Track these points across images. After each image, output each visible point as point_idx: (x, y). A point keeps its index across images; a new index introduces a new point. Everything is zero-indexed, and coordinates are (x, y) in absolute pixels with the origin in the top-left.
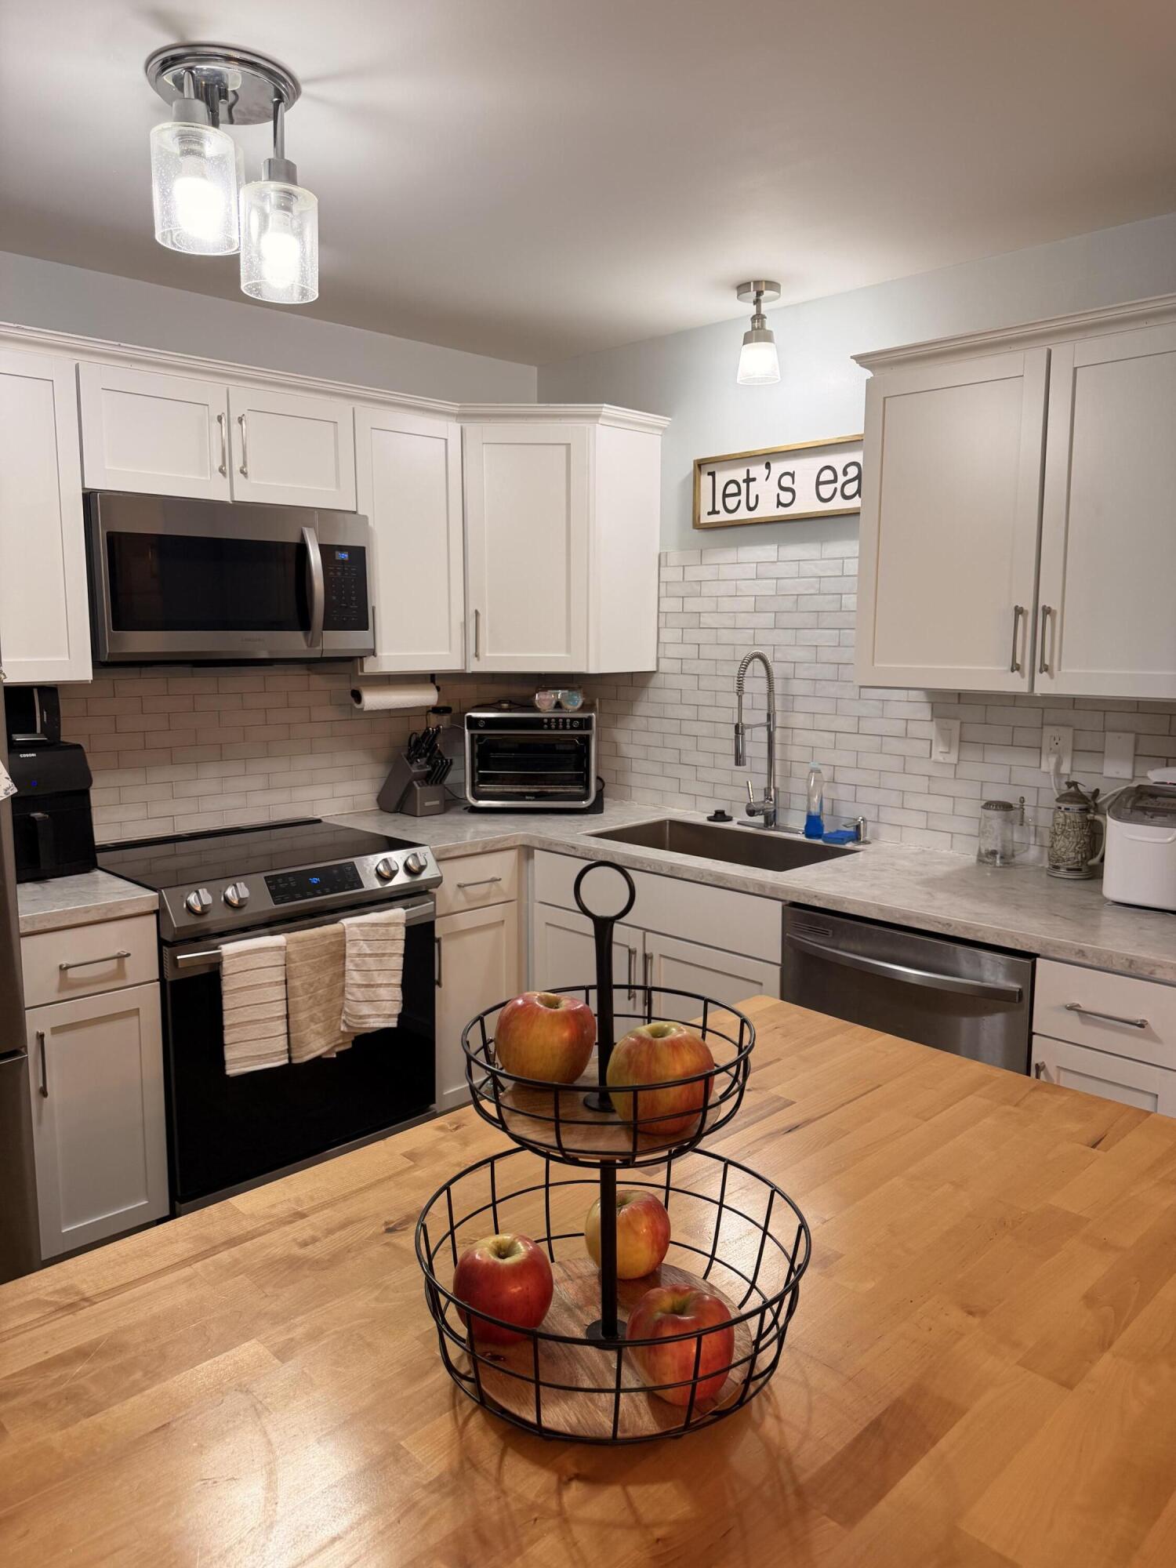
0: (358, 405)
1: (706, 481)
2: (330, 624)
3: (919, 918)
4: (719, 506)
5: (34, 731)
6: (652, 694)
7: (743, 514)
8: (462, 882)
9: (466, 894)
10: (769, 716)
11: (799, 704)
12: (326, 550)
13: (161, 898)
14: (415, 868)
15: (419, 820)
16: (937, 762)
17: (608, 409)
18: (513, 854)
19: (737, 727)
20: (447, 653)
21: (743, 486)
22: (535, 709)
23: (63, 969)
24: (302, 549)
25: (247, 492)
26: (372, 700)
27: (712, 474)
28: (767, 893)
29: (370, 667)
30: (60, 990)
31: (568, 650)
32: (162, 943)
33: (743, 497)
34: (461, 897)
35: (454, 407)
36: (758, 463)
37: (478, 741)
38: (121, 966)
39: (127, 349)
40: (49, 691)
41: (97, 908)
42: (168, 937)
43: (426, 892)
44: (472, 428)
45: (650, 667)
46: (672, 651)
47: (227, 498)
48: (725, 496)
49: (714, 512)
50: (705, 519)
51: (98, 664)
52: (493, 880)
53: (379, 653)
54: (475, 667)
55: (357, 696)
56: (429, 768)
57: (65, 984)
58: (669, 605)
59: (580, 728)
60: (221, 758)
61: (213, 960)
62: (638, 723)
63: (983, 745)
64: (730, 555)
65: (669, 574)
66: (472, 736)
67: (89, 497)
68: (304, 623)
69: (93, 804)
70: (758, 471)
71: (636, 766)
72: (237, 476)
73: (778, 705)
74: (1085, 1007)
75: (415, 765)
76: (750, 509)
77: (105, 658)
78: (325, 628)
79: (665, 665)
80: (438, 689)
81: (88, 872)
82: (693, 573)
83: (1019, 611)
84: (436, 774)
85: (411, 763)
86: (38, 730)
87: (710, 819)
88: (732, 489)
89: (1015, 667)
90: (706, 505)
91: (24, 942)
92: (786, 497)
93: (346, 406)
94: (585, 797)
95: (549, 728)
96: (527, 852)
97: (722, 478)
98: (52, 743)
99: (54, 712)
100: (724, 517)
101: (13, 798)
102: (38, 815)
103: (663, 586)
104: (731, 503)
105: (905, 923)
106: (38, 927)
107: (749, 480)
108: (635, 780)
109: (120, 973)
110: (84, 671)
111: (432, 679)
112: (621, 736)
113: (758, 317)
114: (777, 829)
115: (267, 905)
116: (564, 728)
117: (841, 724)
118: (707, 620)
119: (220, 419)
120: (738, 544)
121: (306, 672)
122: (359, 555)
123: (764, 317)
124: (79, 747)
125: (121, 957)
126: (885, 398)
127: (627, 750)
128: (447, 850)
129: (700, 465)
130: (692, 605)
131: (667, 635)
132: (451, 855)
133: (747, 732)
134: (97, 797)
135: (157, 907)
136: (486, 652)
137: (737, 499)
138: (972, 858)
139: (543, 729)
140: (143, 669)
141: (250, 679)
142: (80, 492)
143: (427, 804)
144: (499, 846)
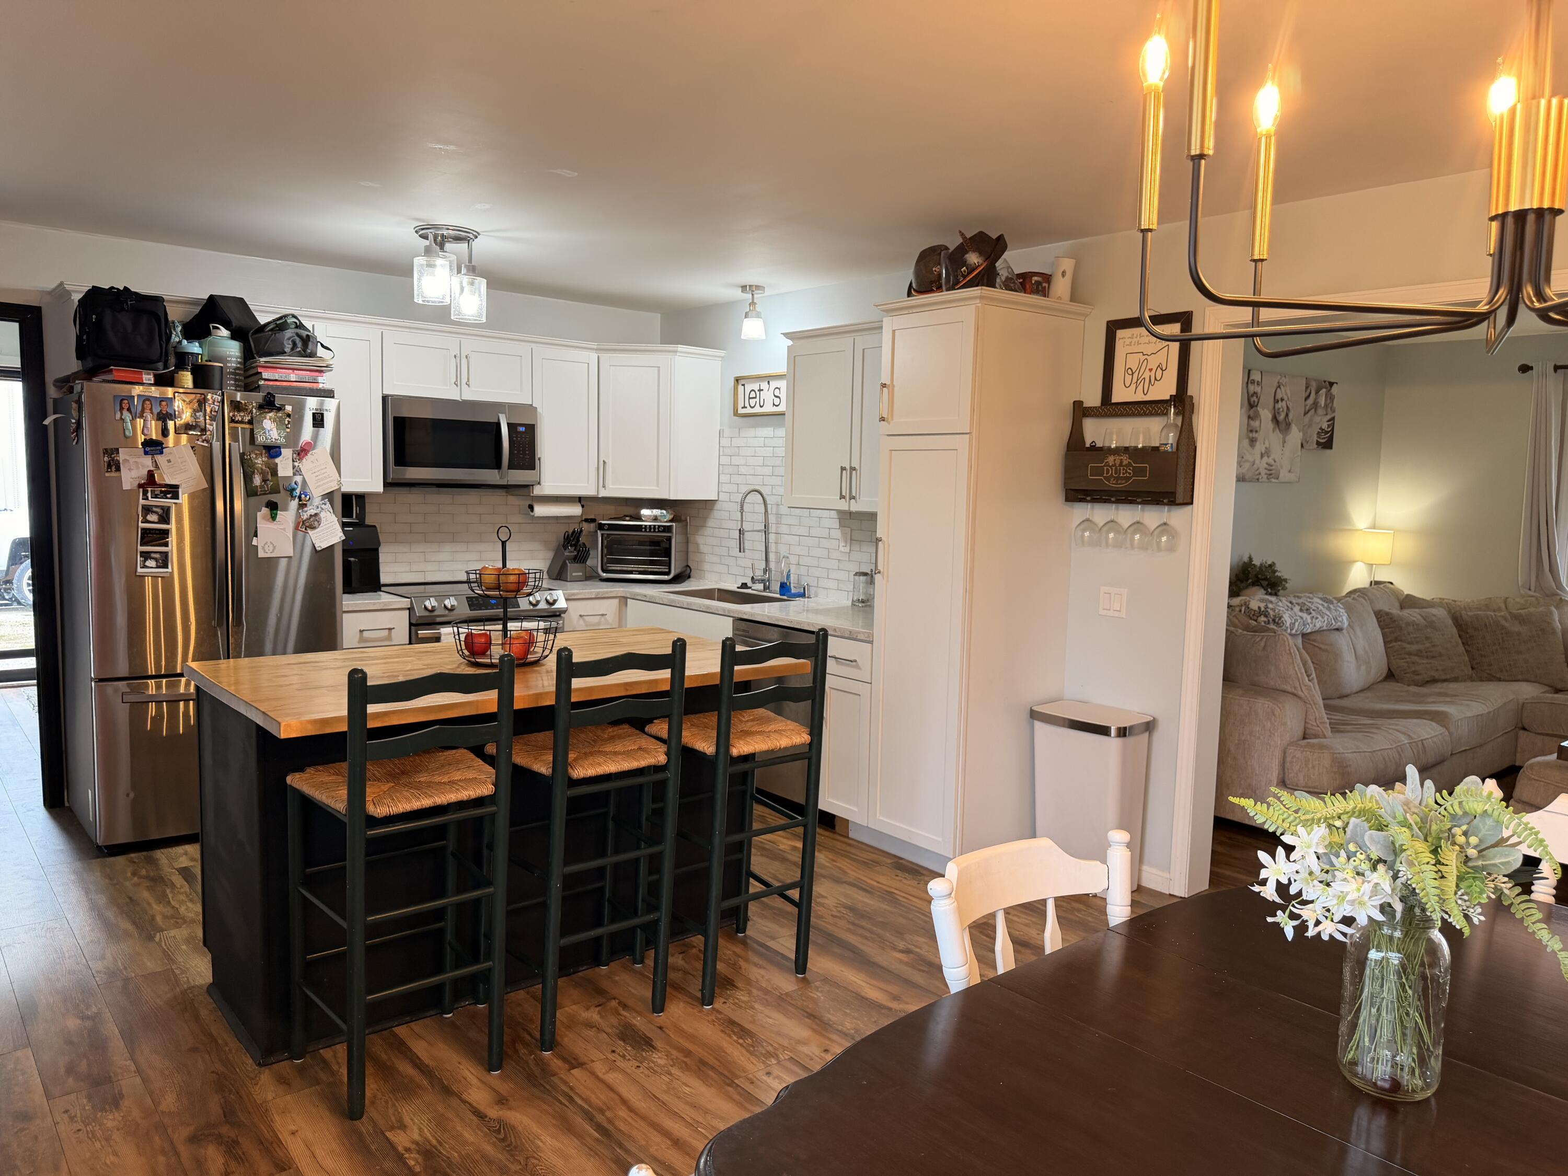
0: (534, 346)
1: (741, 388)
2: (511, 466)
3: (782, 620)
4: (747, 405)
5: (351, 516)
6: (716, 514)
7: (757, 410)
8: (582, 614)
9: (584, 621)
10: (765, 526)
11: (784, 520)
12: (511, 426)
13: (411, 601)
14: (551, 601)
15: (569, 584)
16: (841, 552)
17: (681, 348)
18: (616, 601)
19: (740, 530)
20: (586, 485)
21: (758, 393)
22: (639, 518)
23: (361, 631)
24: (498, 425)
25: (469, 395)
26: (540, 510)
27: (743, 385)
28: (726, 614)
29: (537, 491)
30: (359, 642)
31: (658, 486)
32: (411, 624)
33: (757, 399)
34: (581, 622)
35: (594, 345)
36: (763, 381)
37: (606, 538)
38: (390, 634)
39: (408, 323)
40: (361, 498)
41: (380, 603)
42: (413, 621)
43: (559, 616)
44: (605, 357)
45: (713, 497)
46: (725, 488)
47: (458, 398)
48: (750, 398)
49: (744, 407)
50: (741, 411)
51: (386, 484)
52: (603, 615)
53: (542, 482)
54: (603, 493)
55: (531, 508)
56: (575, 553)
57: (362, 640)
58: (725, 460)
59: (664, 531)
60: (453, 541)
61: (436, 635)
62: (708, 531)
63: (860, 542)
64: (751, 432)
65: (726, 442)
66: (602, 535)
67: (385, 399)
68: (498, 465)
69: (381, 560)
70: (764, 385)
71: (708, 558)
72: (464, 386)
73: (772, 519)
74: (837, 656)
75: (567, 550)
76: (761, 407)
77: (389, 480)
78: (509, 468)
79: (723, 497)
80: (583, 506)
81: (375, 592)
82: (737, 442)
83: (843, 469)
84: (581, 557)
85: (565, 549)
86: (354, 517)
87: (738, 588)
88: (753, 395)
89: (842, 497)
90: (741, 404)
91: (345, 615)
92: (777, 401)
93: (528, 346)
94: (668, 573)
95: (646, 531)
96: (624, 600)
97: (749, 387)
98: (360, 524)
99: (362, 508)
100: (749, 410)
101: (343, 541)
102: (352, 559)
103: (721, 449)
104: (752, 402)
105: (776, 623)
106: (350, 609)
107: (760, 390)
108: (707, 567)
109: (389, 638)
110: (379, 488)
111: (580, 500)
112: (700, 540)
113: (753, 303)
114: (770, 592)
115: (465, 611)
116: (654, 531)
117: (803, 531)
118: (743, 470)
119: (455, 357)
120: (755, 426)
121: (504, 494)
122: (531, 429)
123: (755, 304)
124: (375, 526)
125: (390, 629)
126: (795, 357)
127: (703, 548)
128: (573, 594)
129: (737, 380)
130: (736, 461)
131: (724, 478)
132: (576, 597)
133: (746, 533)
134: (383, 557)
135: (409, 606)
136: (609, 484)
137: (755, 400)
138: (849, 603)
139: (641, 531)
140: (413, 488)
141: (472, 496)
142: (381, 395)
143: (574, 574)
144: (607, 595)
